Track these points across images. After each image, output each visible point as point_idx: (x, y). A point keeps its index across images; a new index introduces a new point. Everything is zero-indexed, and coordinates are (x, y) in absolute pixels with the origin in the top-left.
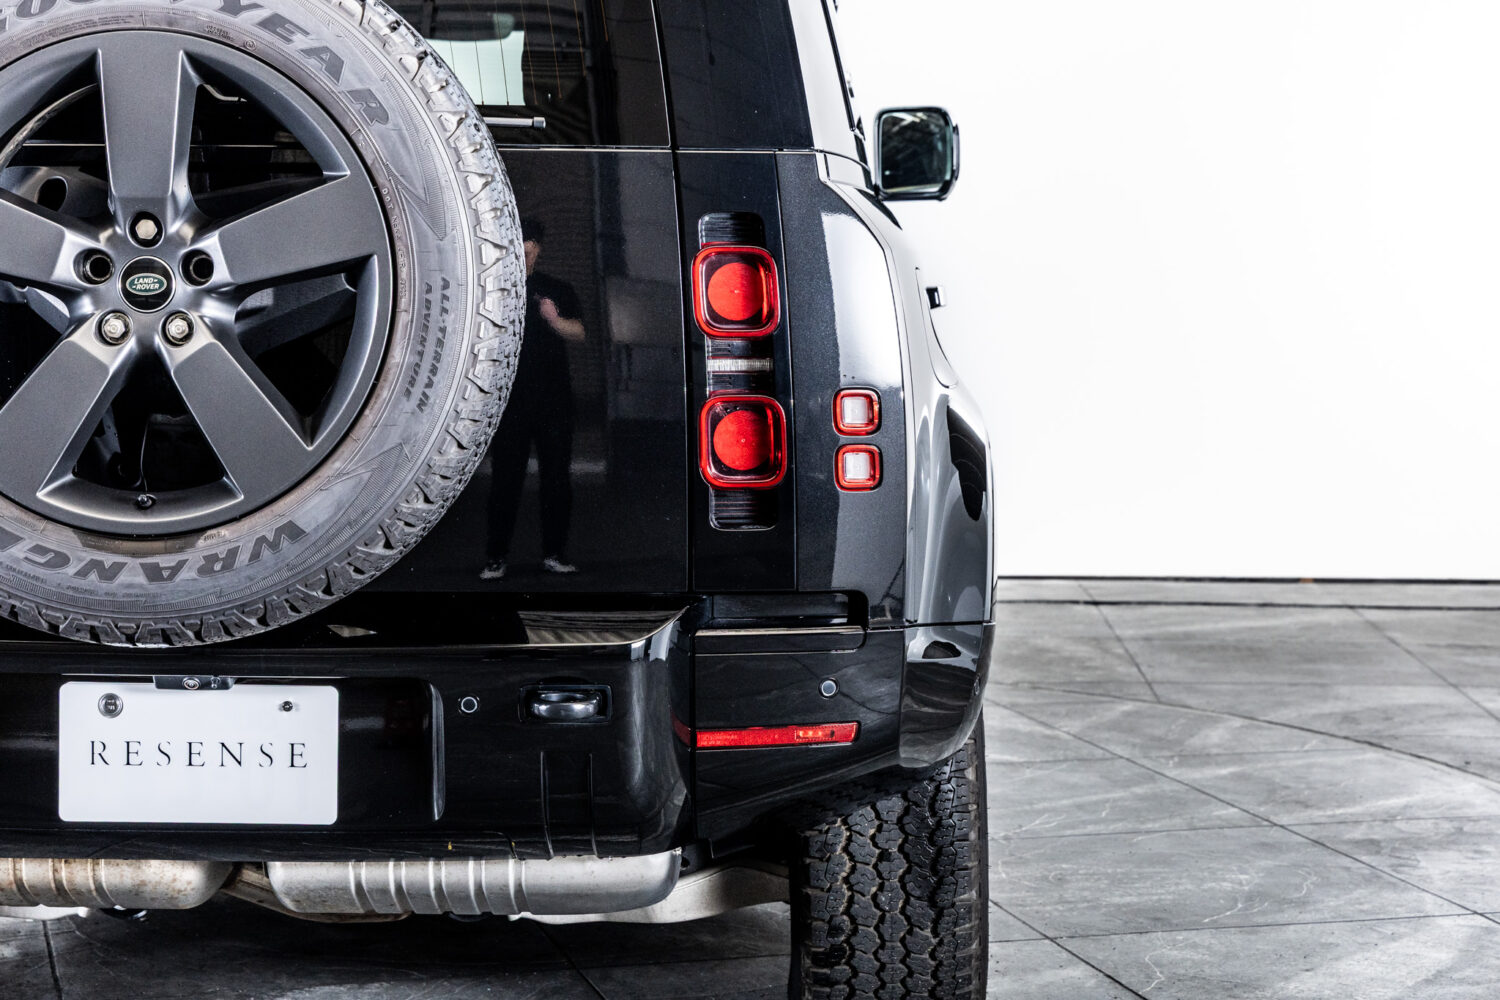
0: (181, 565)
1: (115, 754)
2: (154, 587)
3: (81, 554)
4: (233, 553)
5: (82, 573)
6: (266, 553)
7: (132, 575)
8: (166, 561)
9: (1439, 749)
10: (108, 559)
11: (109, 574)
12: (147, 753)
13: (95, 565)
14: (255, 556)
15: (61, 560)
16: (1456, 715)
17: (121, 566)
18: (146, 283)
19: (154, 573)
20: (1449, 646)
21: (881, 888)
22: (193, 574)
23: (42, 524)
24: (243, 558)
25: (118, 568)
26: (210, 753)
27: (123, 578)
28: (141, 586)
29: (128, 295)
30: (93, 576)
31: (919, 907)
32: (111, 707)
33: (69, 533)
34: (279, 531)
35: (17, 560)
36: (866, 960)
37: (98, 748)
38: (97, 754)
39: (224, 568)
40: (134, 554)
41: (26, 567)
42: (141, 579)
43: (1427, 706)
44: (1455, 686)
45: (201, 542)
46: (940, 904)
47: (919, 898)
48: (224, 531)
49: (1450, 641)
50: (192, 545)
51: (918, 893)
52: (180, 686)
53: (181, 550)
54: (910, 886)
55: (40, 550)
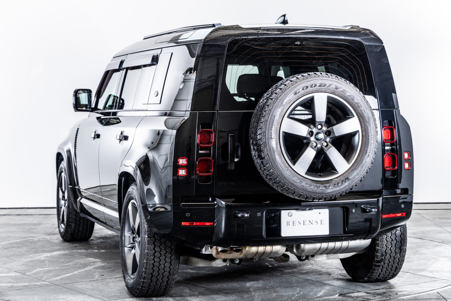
1: (291, 223)
9: (436, 239)
12: (296, 223)
14: (342, 184)
16: (440, 232)
20: (438, 218)
21: (392, 247)
26: (307, 222)
27: (315, 188)
31: (398, 250)
36: (387, 261)
38: (288, 224)
43: (433, 230)
44: (440, 226)
46: (401, 249)
47: (398, 248)
49: (439, 217)
51: (397, 247)
52: (305, 210)
54: (396, 246)
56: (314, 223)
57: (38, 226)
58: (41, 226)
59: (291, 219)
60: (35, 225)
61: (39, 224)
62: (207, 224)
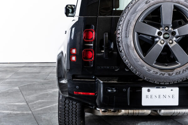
0: (173, 73)
1: (149, 97)
2: (169, 76)
3: (159, 72)
4: (180, 72)
5: (160, 75)
6: (184, 72)
7: (166, 75)
8: (171, 73)
10: (163, 73)
11: (164, 75)
12: (153, 97)
13: (162, 73)
14: (183, 72)
15: (157, 73)
17: (165, 74)
18: (167, 36)
19: (169, 75)
22: (175, 75)
23: (154, 68)
24: (181, 72)
25: (164, 74)
26: (162, 96)
27: (165, 75)
28: (168, 76)
29: (164, 37)
30: (161, 75)
32: (149, 91)
33: (157, 69)
34: (186, 69)
35: (151, 73)
37: (147, 96)
38: (147, 97)
39: (179, 74)
40: (166, 72)
41: (153, 74)
42: (168, 75)
45: (175, 70)
48: (178, 69)
50: (174, 71)
52: (159, 88)
53: (172, 71)
55: (154, 72)
56: (167, 97)
57: (39, 74)
58: (40, 74)
59: (149, 94)
60: (37, 73)
61: (39, 73)
62: (90, 94)
